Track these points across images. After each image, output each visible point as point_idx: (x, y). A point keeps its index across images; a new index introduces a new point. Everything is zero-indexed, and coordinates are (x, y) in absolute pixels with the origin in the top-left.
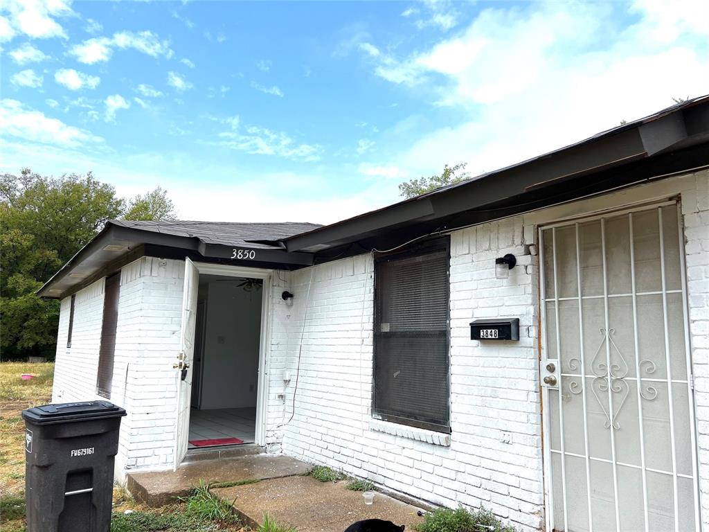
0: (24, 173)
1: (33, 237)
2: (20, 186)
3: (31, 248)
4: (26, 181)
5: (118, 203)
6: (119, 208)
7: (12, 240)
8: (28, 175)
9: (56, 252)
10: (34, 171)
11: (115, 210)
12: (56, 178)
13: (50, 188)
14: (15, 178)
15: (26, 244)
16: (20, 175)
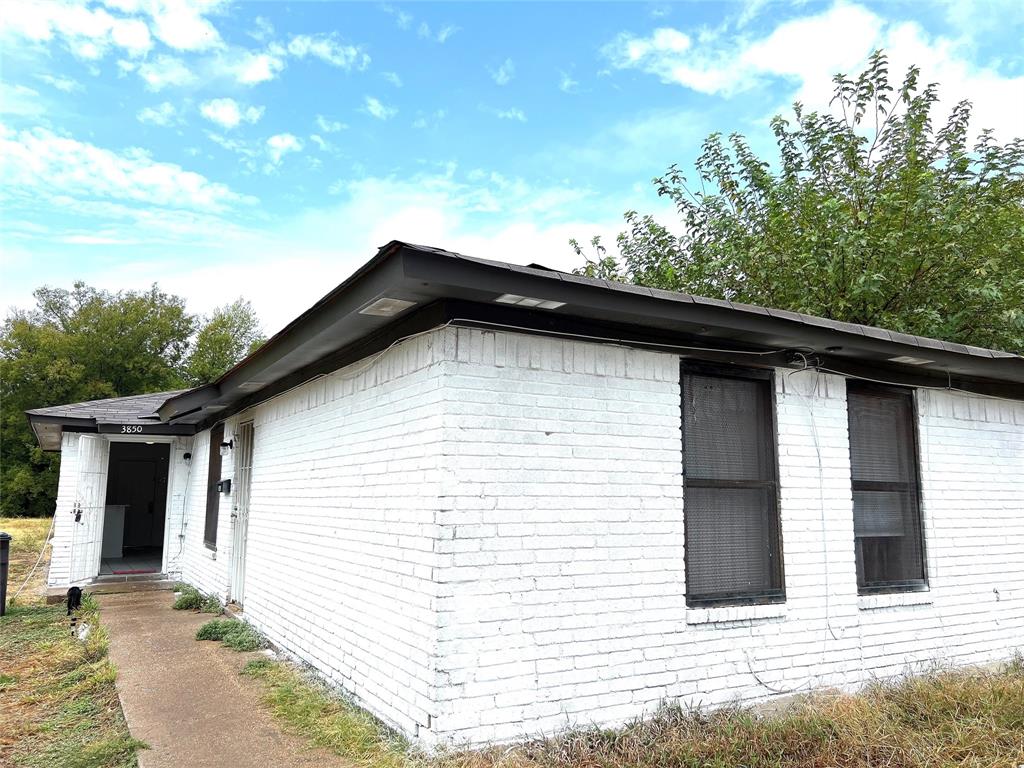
0: (77, 286)
1: (83, 367)
2: (73, 303)
3: (80, 382)
4: (80, 295)
5: (189, 321)
6: (191, 326)
7: (59, 373)
8: (82, 289)
9: (110, 384)
10: (89, 284)
11: (186, 328)
12: (113, 292)
13: (106, 305)
14: (67, 293)
15: (75, 376)
16: (72, 289)
